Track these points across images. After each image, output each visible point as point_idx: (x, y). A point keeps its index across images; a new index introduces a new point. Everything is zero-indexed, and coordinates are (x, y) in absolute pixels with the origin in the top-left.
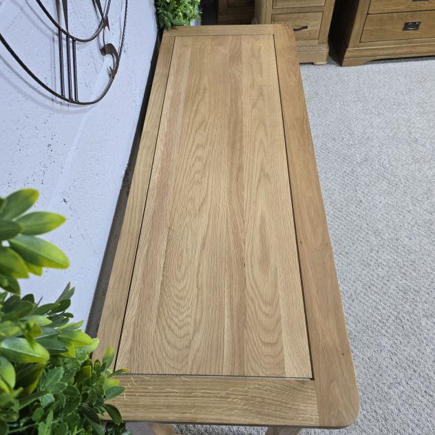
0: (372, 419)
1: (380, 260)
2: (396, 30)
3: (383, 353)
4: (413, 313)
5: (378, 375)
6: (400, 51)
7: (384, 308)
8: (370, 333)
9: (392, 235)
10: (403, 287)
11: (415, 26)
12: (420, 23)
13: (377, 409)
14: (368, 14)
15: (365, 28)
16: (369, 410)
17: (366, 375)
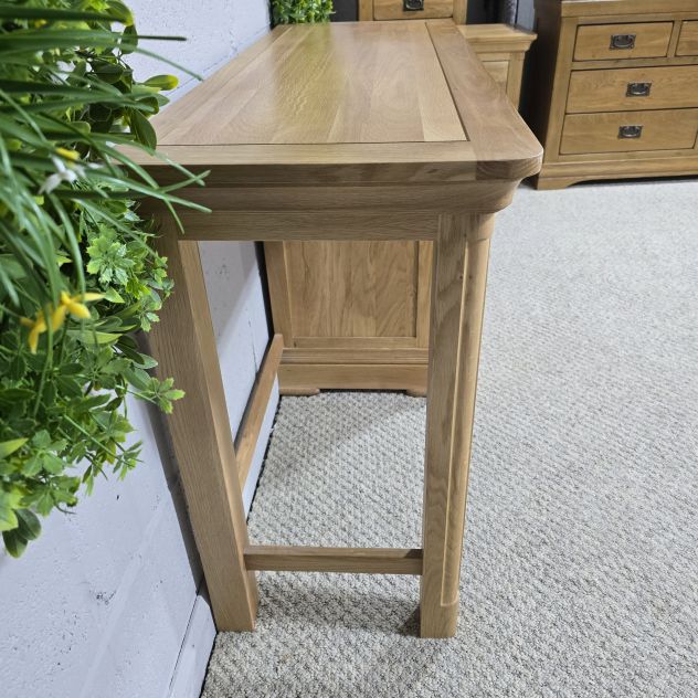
0: (621, 579)
1: (613, 379)
2: (609, 138)
3: (631, 491)
4: (678, 440)
5: (625, 518)
6: (619, 168)
7: (627, 435)
8: (606, 464)
9: (631, 352)
10: (656, 409)
11: (635, 132)
12: (641, 128)
13: (629, 565)
14: (566, 114)
15: (564, 134)
16: (615, 565)
17: (603, 517)
